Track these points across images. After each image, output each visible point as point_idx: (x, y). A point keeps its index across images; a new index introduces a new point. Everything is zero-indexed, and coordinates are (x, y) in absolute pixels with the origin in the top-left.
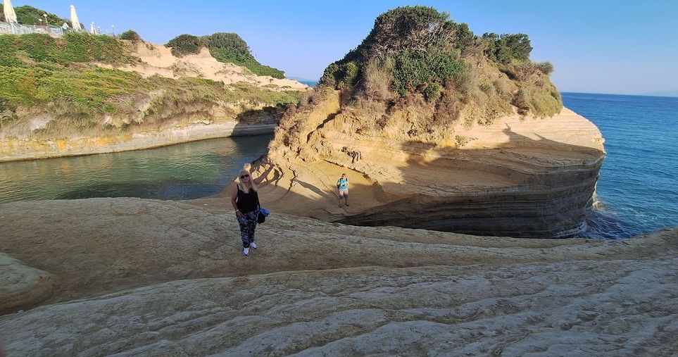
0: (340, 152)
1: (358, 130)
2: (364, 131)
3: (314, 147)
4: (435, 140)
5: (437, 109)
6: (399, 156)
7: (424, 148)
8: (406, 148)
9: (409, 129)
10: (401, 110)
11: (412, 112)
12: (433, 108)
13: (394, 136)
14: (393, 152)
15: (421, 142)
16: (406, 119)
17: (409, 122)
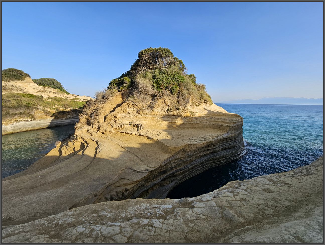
0: (128, 125)
1: (138, 111)
2: (142, 112)
3: (109, 124)
4: (182, 114)
5: (178, 98)
6: (164, 124)
7: (176, 118)
8: (167, 119)
9: (167, 109)
10: (161, 99)
11: (166, 99)
12: (176, 98)
13: (159, 113)
14: (160, 122)
15: (174, 115)
16: (164, 103)
17: (166, 105)
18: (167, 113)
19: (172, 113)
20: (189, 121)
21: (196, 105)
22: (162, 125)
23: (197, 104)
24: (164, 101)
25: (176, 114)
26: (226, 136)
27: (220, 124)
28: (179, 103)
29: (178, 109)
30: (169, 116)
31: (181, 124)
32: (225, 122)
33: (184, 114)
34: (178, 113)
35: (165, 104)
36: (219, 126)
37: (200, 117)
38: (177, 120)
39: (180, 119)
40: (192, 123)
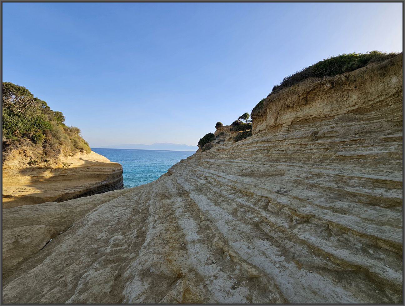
4: (51, 166)
5: (44, 148)
6: (25, 180)
7: (44, 171)
8: (29, 173)
9: (28, 161)
10: (17, 149)
11: (27, 150)
12: (41, 148)
13: (15, 167)
14: (19, 178)
15: (41, 168)
16: (23, 154)
17: (27, 156)
18: (28, 166)
19: (37, 165)
20: (62, 173)
21: (70, 156)
22: (23, 180)
23: (71, 154)
24: (23, 152)
25: (43, 167)
26: (104, 183)
27: (99, 173)
28: (46, 154)
29: (46, 161)
30: (33, 169)
31: (51, 178)
32: (104, 171)
33: (54, 166)
34: (46, 165)
35: (25, 155)
36: (97, 176)
37: (75, 168)
38: (45, 173)
39: (50, 172)
40: (66, 175)
